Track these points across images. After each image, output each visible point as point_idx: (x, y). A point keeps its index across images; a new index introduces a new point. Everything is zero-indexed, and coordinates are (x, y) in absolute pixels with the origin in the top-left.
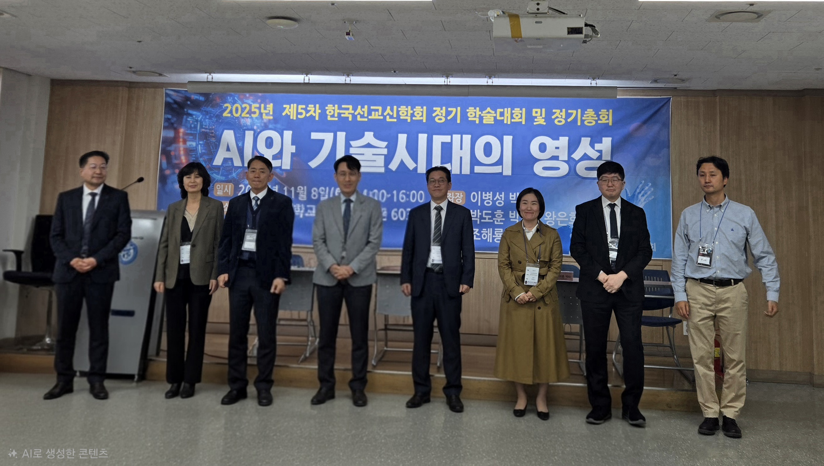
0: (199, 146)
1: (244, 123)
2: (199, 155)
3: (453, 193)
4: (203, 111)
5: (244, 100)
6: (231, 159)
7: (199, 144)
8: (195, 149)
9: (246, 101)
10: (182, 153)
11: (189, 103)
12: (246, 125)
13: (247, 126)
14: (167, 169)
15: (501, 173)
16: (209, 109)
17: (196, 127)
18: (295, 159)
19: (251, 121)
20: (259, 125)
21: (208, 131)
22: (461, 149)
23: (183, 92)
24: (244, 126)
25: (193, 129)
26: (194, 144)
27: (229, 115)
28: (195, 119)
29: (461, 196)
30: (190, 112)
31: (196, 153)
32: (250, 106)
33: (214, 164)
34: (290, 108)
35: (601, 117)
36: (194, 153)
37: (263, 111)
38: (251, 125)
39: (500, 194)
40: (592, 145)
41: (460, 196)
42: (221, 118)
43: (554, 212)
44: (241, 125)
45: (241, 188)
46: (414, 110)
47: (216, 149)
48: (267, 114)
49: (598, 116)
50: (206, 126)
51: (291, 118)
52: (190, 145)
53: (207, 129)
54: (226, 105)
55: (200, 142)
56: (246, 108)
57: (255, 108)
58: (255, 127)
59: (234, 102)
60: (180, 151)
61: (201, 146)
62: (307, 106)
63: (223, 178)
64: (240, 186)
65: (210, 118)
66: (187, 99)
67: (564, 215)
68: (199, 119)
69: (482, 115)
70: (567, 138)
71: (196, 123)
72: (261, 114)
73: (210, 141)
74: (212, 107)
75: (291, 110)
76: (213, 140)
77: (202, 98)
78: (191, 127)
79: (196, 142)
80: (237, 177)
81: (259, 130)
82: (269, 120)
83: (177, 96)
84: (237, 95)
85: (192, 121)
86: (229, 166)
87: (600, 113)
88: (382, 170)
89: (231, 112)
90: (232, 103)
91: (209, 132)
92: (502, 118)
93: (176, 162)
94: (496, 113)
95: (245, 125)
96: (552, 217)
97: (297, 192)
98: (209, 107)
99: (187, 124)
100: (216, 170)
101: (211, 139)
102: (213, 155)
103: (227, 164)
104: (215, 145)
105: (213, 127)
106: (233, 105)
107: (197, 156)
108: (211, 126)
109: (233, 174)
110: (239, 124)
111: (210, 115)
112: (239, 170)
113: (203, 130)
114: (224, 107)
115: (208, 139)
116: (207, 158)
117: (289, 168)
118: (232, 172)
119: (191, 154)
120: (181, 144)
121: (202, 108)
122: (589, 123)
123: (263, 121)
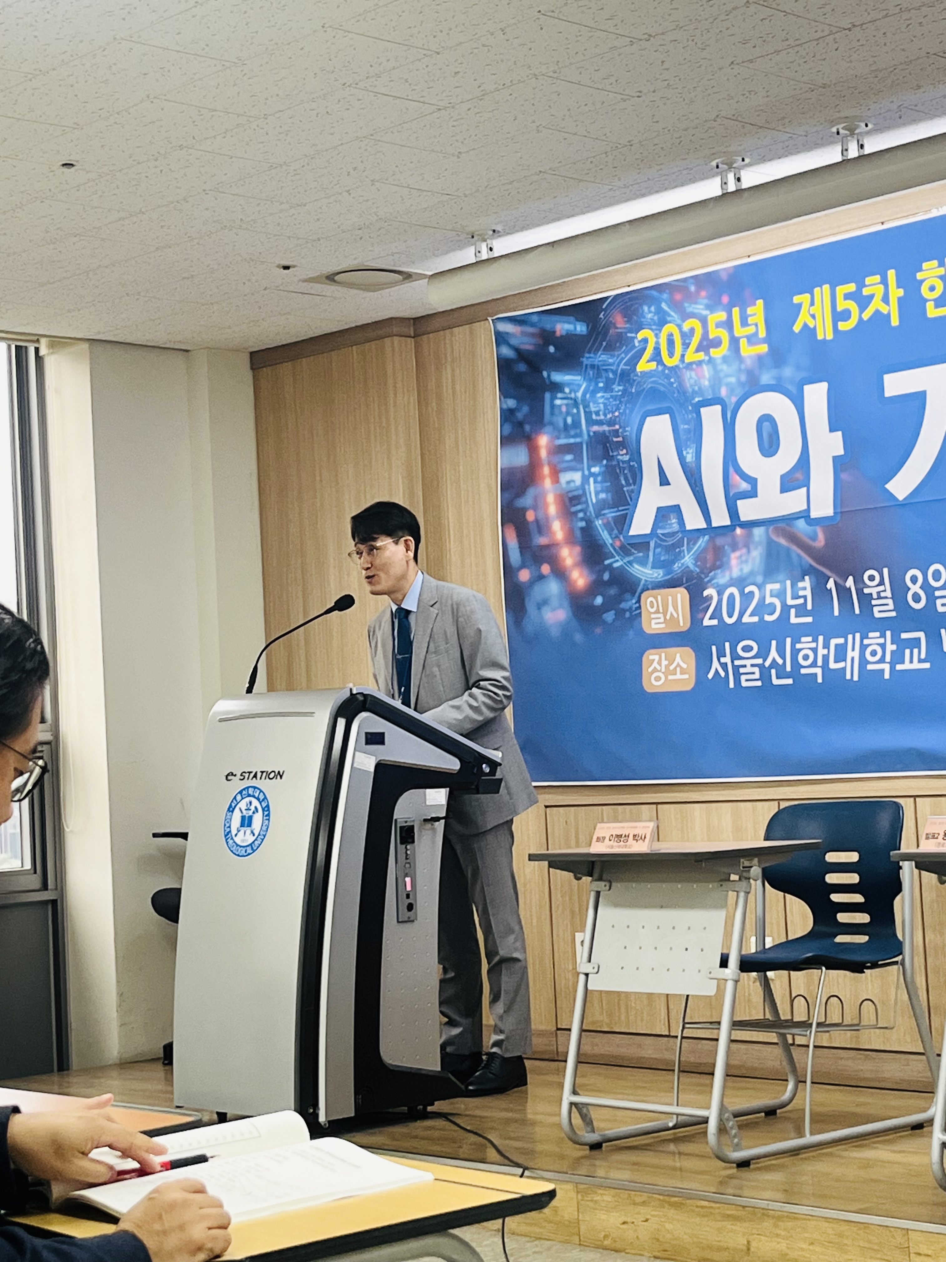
0: (592, 480)
1: (692, 382)
2: (591, 508)
4: (586, 367)
5: (686, 305)
6: (676, 509)
7: (592, 474)
8: (580, 492)
9: (691, 308)
10: (552, 510)
11: (551, 350)
12: (700, 388)
13: (700, 392)
14: (523, 566)
16: (601, 358)
17: (576, 424)
18: (844, 476)
19: (712, 372)
20: (733, 380)
21: (606, 428)
23: (535, 318)
24: (694, 393)
25: (572, 433)
28: (571, 399)
30: (557, 377)
31: (584, 506)
32: (704, 321)
33: (632, 533)
34: (812, 304)
36: (579, 507)
37: (739, 331)
38: (712, 387)
42: (634, 381)
44: (685, 393)
45: (710, 598)
47: (634, 484)
48: (752, 340)
50: (597, 413)
51: (820, 337)
52: (568, 483)
53: (600, 423)
54: (641, 335)
55: (593, 470)
56: (692, 330)
57: (718, 325)
58: (723, 392)
59: (662, 322)
60: (546, 505)
61: (595, 482)
62: (861, 285)
63: (658, 575)
64: (706, 593)
65: (608, 388)
66: (547, 337)
68: (579, 394)
71: (575, 411)
72: (735, 342)
73: (618, 461)
74: (609, 348)
75: (817, 310)
76: (623, 456)
77: (581, 328)
79: (582, 470)
80: (695, 565)
81: (734, 400)
82: (760, 358)
83: (522, 334)
84: (665, 296)
85: (567, 405)
86: (673, 534)
89: (657, 356)
90: (655, 324)
91: (609, 431)
93: (542, 541)
95: (696, 388)
97: (866, 591)
98: (600, 353)
99: (555, 419)
100: (639, 552)
101: (619, 454)
102: (629, 505)
103: (665, 528)
104: (631, 468)
105: (617, 414)
106: (660, 332)
107: (588, 514)
108: (609, 413)
109: (684, 557)
110: (682, 390)
111: (606, 378)
112: (702, 542)
113: (595, 428)
114: (640, 342)
115: (611, 454)
116: (612, 517)
117: (830, 512)
118: (679, 551)
119: (573, 509)
120: (548, 483)
121: (584, 359)
123: (743, 366)
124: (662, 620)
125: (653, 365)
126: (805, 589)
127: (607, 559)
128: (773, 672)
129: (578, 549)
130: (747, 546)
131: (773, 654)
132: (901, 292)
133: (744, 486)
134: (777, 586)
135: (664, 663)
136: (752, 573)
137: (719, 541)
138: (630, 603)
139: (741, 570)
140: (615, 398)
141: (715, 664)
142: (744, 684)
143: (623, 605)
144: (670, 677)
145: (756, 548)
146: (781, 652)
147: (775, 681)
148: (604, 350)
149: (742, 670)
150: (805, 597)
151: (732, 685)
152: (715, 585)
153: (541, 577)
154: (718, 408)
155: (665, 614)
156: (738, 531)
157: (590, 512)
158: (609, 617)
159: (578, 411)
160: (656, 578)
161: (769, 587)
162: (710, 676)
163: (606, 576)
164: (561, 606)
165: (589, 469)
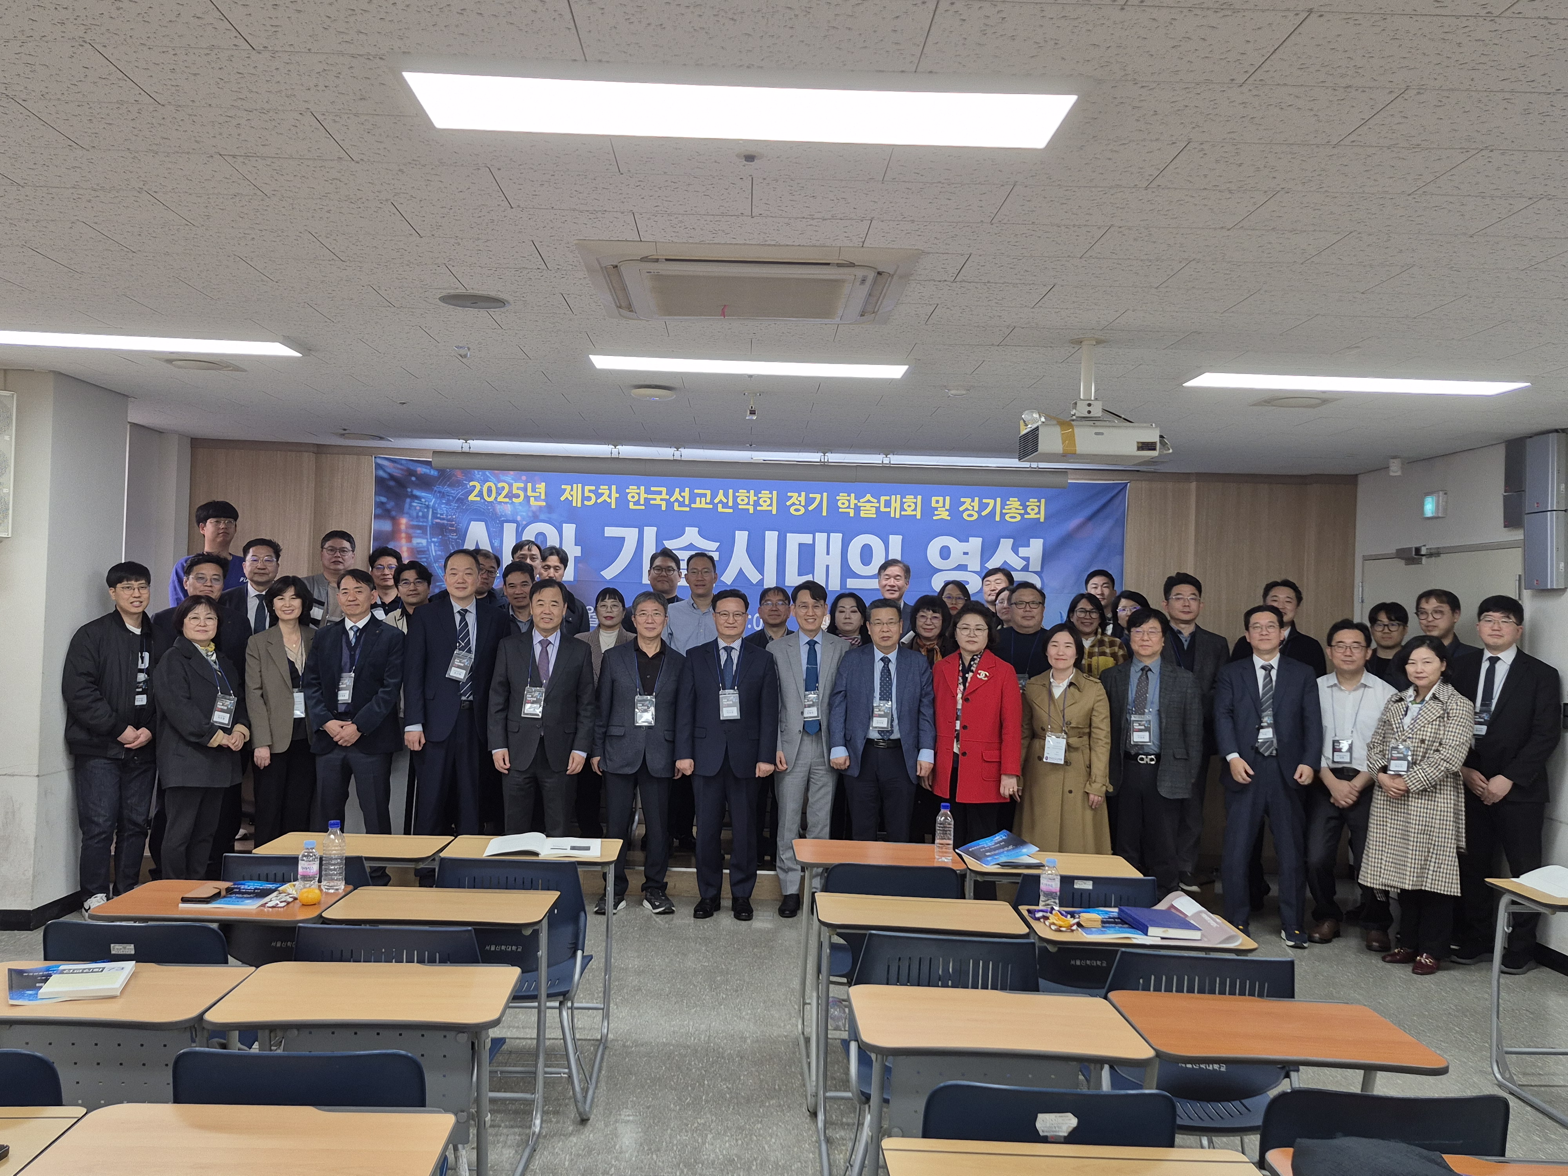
0: (432, 544)
1: (501, 511)
4: (436, 491)
5: (501, 477)
7: (431, 541)
8: (426, 549)
9: (503, 478)
11: (413, 479)
12: (505, 514)
13: (505, 516)
16: (446, 489)
17: (425, 516)
19: (512, 508)
20: (524, 514)
21: (445, 522)
22: (828, 553)
23: (403, 462)
24: (502, 516)
25: (421, 520)
26: (424, 542)
27: (478, 499)
28: (425, 504)
30: (417, 493)
32: (511, 486)
34: (572, 490)
35: (1029, 510)
37: (530, 493)
38: (512, 515)
40: (1015, 550)
42: (466, 503)
44: (496, 514)
46: (760, 495)
48: (537, 499)
49: (1025, 507)
50: (442, 514)
51: (574, 504)
52: (418, 543)
53: (443, 519)
54: (472, 484)
55: (433, 539)
56: (503, 488)
57: (518, 489)
58: (519, 518)
59: (486, 480)
61: (435, 545)
62: (598, 488)
65: (448, 503)
66: (411, 473)
68: (431, 504)
69: (859, 504)
70: (979, 540)
71: (426, 510)
72: (527, 498)
73: (449, 538)
74: (452, 485)
75: (574, 493)
76: (454, 536)
77: (434, 473)
78: (417, 514)
79: (426, 538)
81: (524, 523)
82: (540, 507)
83: (395, 468)
85: (420, 507)
87: (1028, 504)
89: (480, 494)
90: (481, 480)
91: (447, 524)
92: (888, 510)
94: (879, 502)
95: (503, 514)
98: (445, 487)
99: (411, 512)
101: (450, 535)
105: (454, 517)
106: (484, 485)
108: (449, 515)
110: (494, 513)
111: (448, 499)
113: (438, 521)
114: (470, 486)
115: (444, 534)
120: (404, 541)
121: (436, 488)
122: (1011, 517)
123: (531, 509)
132: (618, 495)
140: (454, 509)
148: (448, 486)
154: (515, 525)
159: (428, 511)
165: (431, 539)
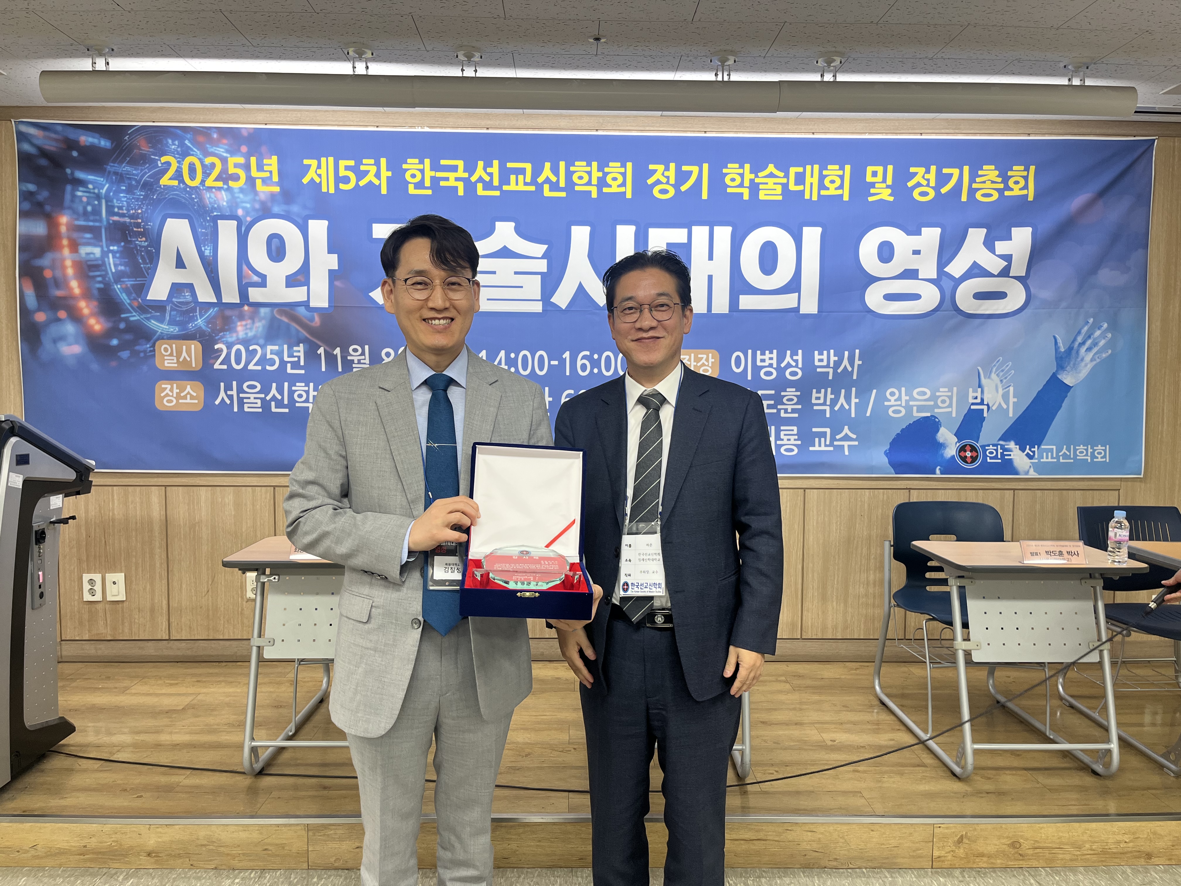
0: (110, 255)
1: (212, 200)
2: (110, 276)
3: (693, 355)
4: (109, 172)
6: (190, 287)
7: (110, 251)
8: (100, 262)
9: (212, 149)
10: (70, 271)
11: (74, 154)
12: (219, 206)
13: (219, 209)
14: (39, 309)
15: (797, 310)
16: (125, 168)
17: (96, 212)
18: (337, 283)
19: (229, 197)
20: (248, 205)
21: (127, 220)
22: (711, 258)
23: (58, 128)
24: (213, 209)
25: (92, 218)
26: (97, 251)
28: (94, 193)
29: (711, 360)
30: (80, 175)
31: (103, 273)
32: (224, 161)
33: (149, 298)
34: (319, 167)
35: (1011, 183)
36: (97, 273)
37: (254, 173)
38: (228, 207)
39: (794, 353)
40: (989, 245)
41: (707, 360)
42: (156, 191)
43: (903, 389)
44: (204, 206)
45: (220, 351)
46: (606, 170)
47: (151, 263)
48: (265, 181)
49: (1005, 179)
50: (120, 208)
51: (324, 189)
52: (88, 254)
53: (123, 215)
54: (164, 159)
55: (111, 248)
56: (213, 165)
57: (236, 166)
58: (240, 212)
59: (185, 153)
60: (64, 268)
61: (114, 257)
62: (359, 163)
63: (174, 330)
64: (216, 347)
65: (130, 190)
66: (71, 144)
67: (924, 393)
68: (103, 191)
69: (757, 180)
70: (938, 231)
71: (96, 202)
72: (251, 181)
73: (136, 245)
74: (134, 162)
75: (323, 171)
76: (142, 242)
77: (104, 143)
78: (85, 209)
79: (102, 247)
80: (207, 326)
81: (249, 219)
82: (273, 195)
83: (45, 137)
84: (189, 136)
85: (88, 197)
86: (187, 303)
87: (1010, 173)
88: (537, 307)
89: (179, 177)
90: (178, 154)
91: (130, 223)
92: (801, 188)
93: (59, 293)
94: (787, 176)
95: (216, 206)
96: (899, 399)
97: (349, 358)
98: (124, 165)
99: (75, 206)
100: (156, 312)
101: (138, 240)
102: (146, 278)
103: (180, 298)
104: (149, 253)
105: (140, 211)
106: (183, 161)
107: (107, 279)
108: (132, 209)
109: (197, 320)
110: (202, 205)
111: (129, 184)
112: (212, 311)
113: (116, 218)
114: (162, 164)
115: (129, 239)
116: (131, 285)
117: (326, 305)
118: (193, 315)
119: (91, 274)
120: (66, 252)
121: (109, 167)
122: (984, 195)
123: (257, 198)
124: (175, 361)
125: (175, 183)
126: (299, 351)
127: (124, 314)
128: (273, 403)
129: (94, 304)
130: (252, 318)
131: (274, 391)
132: (390, 174)
133: (256, 279)
134: (276, 348)
135: (175, 391)
136: (255, 337)
137: (228, 313)
138: (145, 347)
139: (246, 334)
140: (137, 200)
141: (222, 394)
142: (246, 409)
143: (137, 348)
144: (181, 401)
145: (260, 321)
146: (280, 390)
147: (274, 410)
148: (128, 163)
149: (245, 401)
150: (299, 357)
151: (236, 410)
152: (225, 342)
153: (58, 320)
154: (235, 223)
155: (178, 357)
156: (246, 308)
157: (109, 278)
158: (125, 354)
159: (100, 204)
160: (172, 332)
161: (269, 348)
162: (217, 402)
163: (122, 326)
164: (77, 342)
165: (108, 247)
